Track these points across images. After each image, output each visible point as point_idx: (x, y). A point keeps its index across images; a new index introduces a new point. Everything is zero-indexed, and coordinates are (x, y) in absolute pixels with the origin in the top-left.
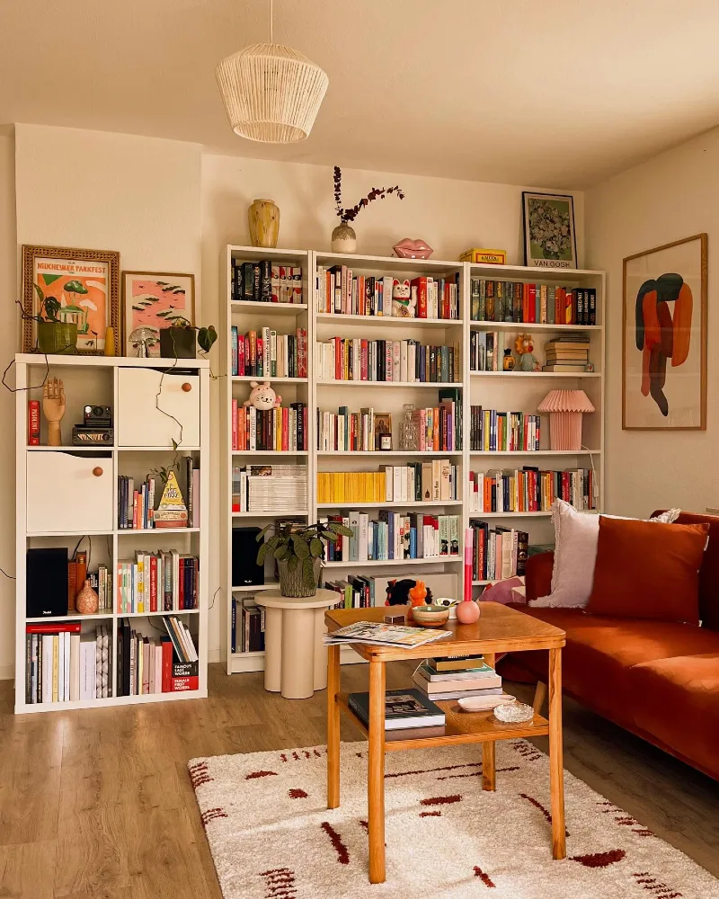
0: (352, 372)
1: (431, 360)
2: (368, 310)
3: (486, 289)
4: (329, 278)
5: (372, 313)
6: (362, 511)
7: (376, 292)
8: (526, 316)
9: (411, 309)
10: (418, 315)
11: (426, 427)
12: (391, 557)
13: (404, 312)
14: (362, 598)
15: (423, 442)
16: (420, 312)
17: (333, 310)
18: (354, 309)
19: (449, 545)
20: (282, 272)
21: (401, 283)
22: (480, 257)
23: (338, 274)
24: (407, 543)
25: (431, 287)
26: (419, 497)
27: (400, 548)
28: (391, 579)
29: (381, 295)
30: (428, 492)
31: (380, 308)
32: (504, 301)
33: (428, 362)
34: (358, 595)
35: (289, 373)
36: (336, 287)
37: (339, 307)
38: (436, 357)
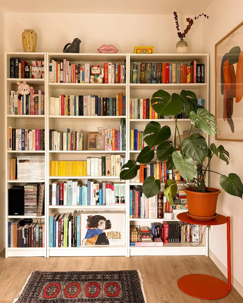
2: (77, 81)
3: (141, 67)
5: (79, 82)
6: (74, 180)
7: (81, 71)
8: (163, 80)
9: (100, 79)
10: (104, 82)
11: (108, 139)
12: (89, 204)
13: (96, 81)
15: (106, 146)
16: (105, 80)
17: (59, 81)
18: (70, 80)
19: (120, 199)
20: (37, 64)
21: (96, 66)
22: (138, 51)
23: (62, 63)
25: (111, 68)
26: (104, 173)
29: (83, 73)
30: (109, 171)
31: (83, 79)
32: (151, 73)
36: (61, 70)
37: (62, 80)
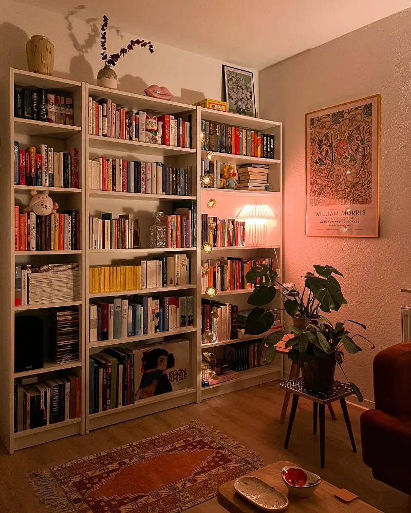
0: (115, 185)
1: (173, 178)
2: (128, 136)
3: (209, 128)
4: (97, 108)
5: (131, 139)
6: (123, 297)
7: (134, 123)
8: (234, 151)
10: (164, 143)
11: (172, 230)
12: (145, 332)
14: (125, 369)
15: (170, 242)
16: (165, 141)
17: (100, 133)
18: (117, 134)
19: (187, 319)
20: (56, 100)
21: (151, 118)
22: (211, 105)
23: (105, 105)
24: (157, 320)
25: (173, 122)
26: (165, 284)
27: (152, 325)
28: (146, 349)
29: (137, 126)
30: (171, 280)
31: (137, 136)
32: (220, 138)
33: (171, 180)
34: (121, 367)
35: (64, 184)
36: (103, 116)
37: (105, 132)
38: (176, 176)
